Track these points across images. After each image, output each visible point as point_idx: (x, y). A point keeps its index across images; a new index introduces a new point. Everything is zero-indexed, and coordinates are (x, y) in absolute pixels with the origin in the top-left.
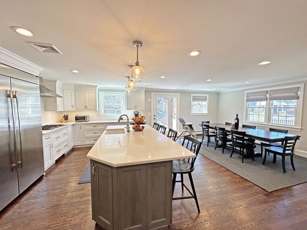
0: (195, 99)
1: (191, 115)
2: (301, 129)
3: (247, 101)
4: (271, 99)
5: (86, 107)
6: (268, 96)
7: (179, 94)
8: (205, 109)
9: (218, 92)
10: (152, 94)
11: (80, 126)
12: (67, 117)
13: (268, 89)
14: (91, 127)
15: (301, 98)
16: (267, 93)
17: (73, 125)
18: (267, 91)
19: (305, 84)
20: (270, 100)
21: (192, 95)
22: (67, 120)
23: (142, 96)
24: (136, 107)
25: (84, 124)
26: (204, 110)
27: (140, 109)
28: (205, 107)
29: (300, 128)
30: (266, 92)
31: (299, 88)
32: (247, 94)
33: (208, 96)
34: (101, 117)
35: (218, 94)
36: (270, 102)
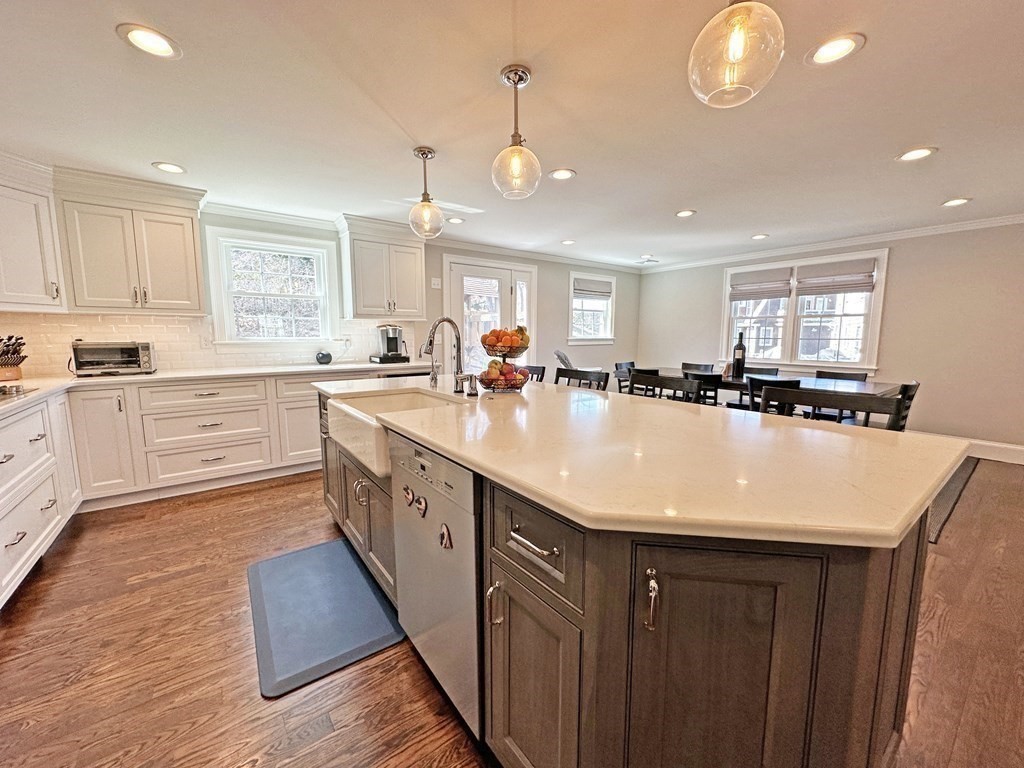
0: (582, 291)
1: (570, 343)
2: (876, 370)
3: (734, 297)
4: (801, 292)
5: (140, 297)
6: (794, 283)
7: (534, 269)
8: (605, 325)
9: (640, 269)
10: (447, 258)
11: (115, 394)
12: (16, 352)
13: (796, 264)
14: (185, 399)
15: (880, 289)
16: (791, 274)
17: (69, 391)
18: (792, 269)
19: (890, 249)
20: (798, 295)
21: (574, 275)
22: (15, 368)
23: (417, 261)
24: (391, 306)
25: (142, 385)
26: (602, 327)
27: (408, 316)
28: (605, 319)
29: (875, 367)
30: (789, 271)
31: (875, 260)
32: (734, 276)
33: (613, 280)
34: (224, 350)
35: (638, 277)
36: (797, 301)
